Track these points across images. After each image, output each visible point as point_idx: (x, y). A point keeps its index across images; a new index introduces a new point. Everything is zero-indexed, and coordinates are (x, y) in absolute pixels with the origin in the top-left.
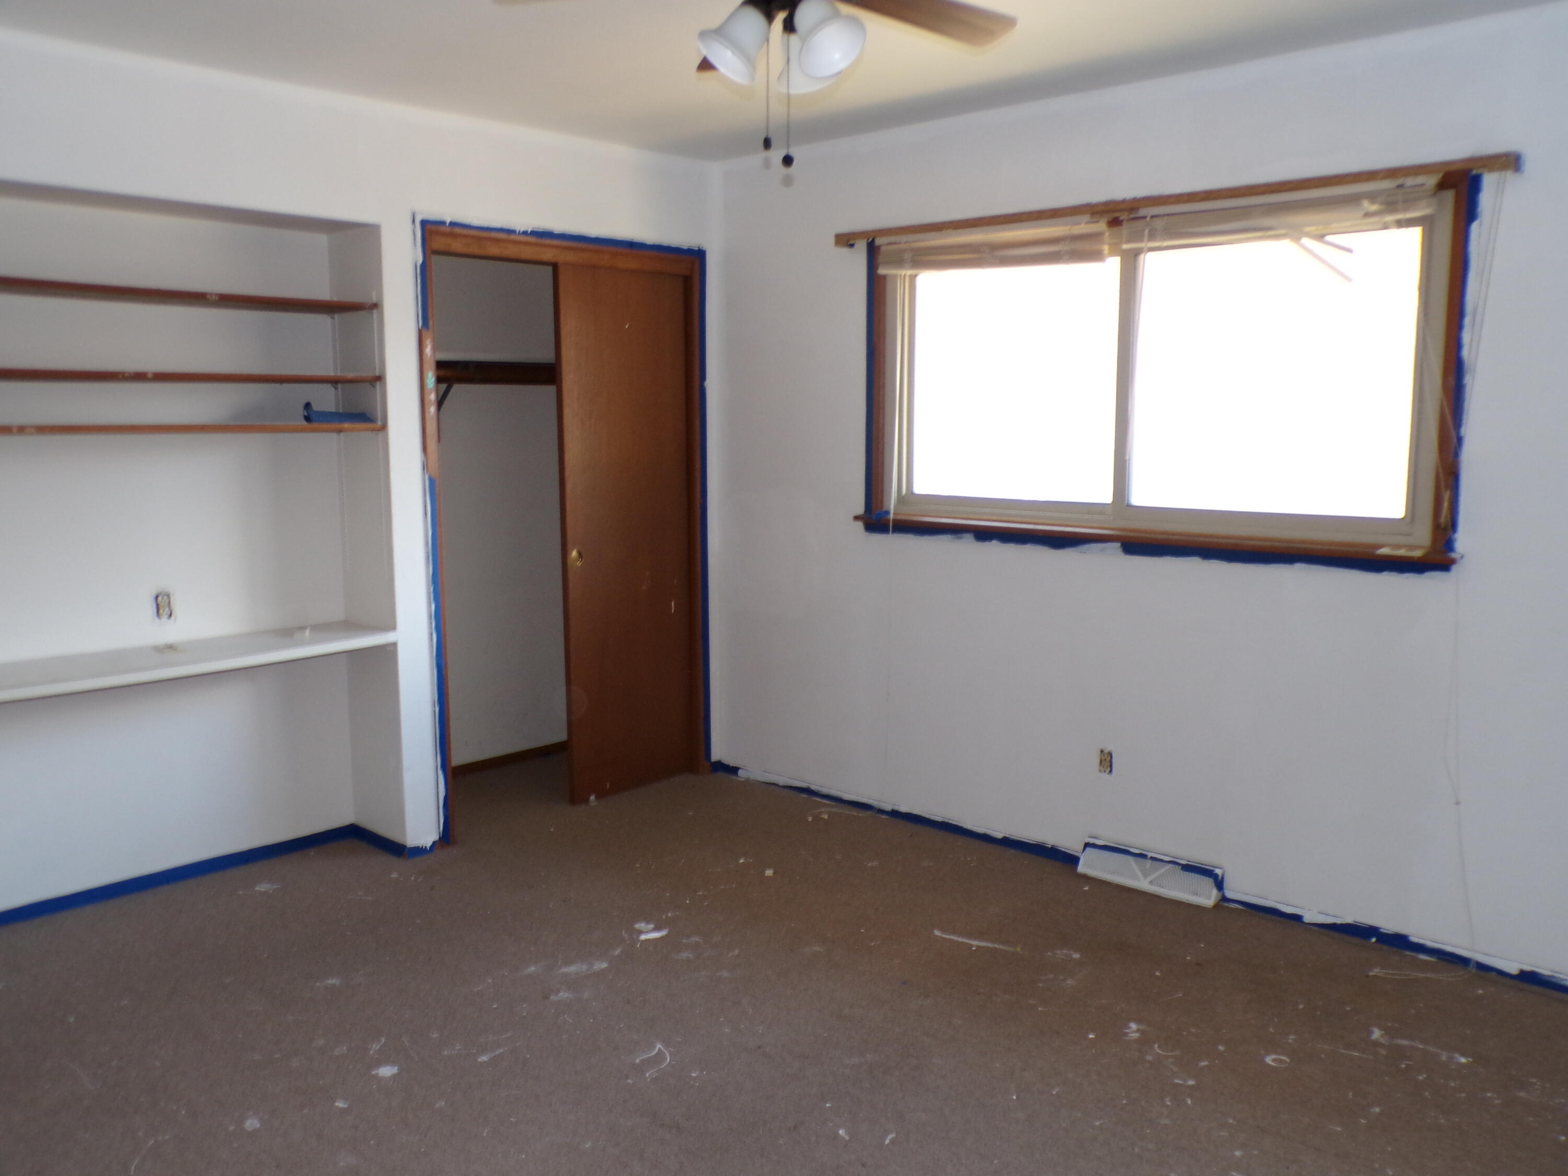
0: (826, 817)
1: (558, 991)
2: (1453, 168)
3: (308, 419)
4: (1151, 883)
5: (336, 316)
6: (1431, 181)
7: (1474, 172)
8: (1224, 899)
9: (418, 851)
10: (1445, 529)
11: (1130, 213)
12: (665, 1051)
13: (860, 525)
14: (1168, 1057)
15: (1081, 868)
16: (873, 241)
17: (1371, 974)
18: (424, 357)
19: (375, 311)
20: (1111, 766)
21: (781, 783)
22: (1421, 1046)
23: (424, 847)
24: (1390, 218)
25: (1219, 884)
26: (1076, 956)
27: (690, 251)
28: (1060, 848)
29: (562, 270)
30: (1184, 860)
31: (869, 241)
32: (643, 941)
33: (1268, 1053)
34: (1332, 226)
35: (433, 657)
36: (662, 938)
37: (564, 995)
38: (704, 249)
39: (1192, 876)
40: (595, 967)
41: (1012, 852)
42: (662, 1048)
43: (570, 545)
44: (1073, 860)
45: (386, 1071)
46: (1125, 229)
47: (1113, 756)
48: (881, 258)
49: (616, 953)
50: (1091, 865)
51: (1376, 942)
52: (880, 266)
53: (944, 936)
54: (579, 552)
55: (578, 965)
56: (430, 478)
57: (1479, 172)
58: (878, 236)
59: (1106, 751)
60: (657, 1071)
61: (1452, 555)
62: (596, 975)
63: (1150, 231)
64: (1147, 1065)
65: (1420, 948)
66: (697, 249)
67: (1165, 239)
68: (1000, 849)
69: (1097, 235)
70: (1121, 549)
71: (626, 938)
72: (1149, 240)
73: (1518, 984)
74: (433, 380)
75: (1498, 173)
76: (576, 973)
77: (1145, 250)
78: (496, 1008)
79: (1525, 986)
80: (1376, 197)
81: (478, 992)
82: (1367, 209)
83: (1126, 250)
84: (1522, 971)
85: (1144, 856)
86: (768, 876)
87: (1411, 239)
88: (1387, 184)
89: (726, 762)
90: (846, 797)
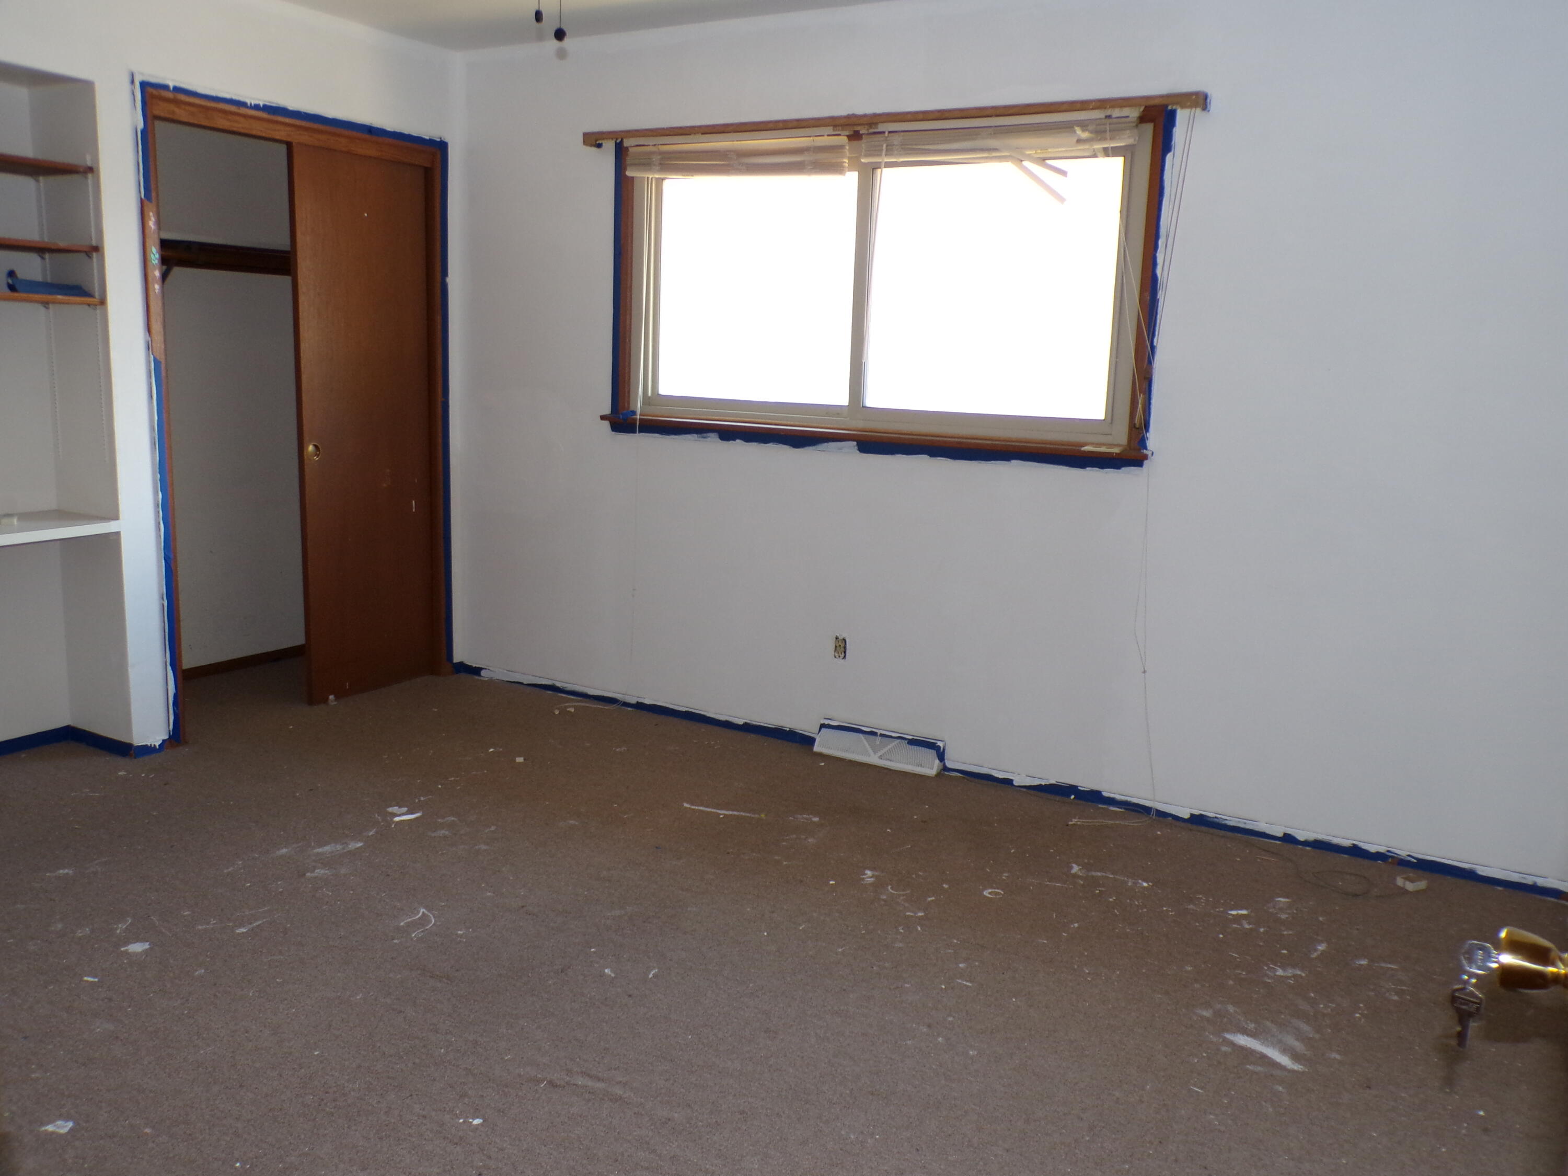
0: (572, 710)
1: (314, 868)
2: (1152, 103)
3: (12, 288)
4: (881, 757)
5: (41, 178)
6: (1134, 113)
7: (1170, 108)
8: (945, 769)
9: (146, 750)
10: (1140, 429)
11: (871, 128)
12: (429, 914)
13: (606, 424)
14: (900, 895)
15: (817, 748)
16: (622, 141)
17: (1070, 823)
18: (147, 231)
19: (90, 176)
20: (845, 652)
21: (525, 683)
22: (1111, 876)
23: (153, 746)
24: (1098, 146)
25: (941, 756)
26: (816, 819)
27: (431, 142)
28: (796, 731)
29: (295, 150)
30: (910, 735)
31: (618, 141)
32: (397, 822)
33: (985, 889)
34: (1052, 151)
35: (161, 548)
36: (417, 818)
37: (319, 872)
38: (446, 141)
39: (917, 750)
40: (350, 846)
41: (753, 736)
42: (426, 912)
43: (306, 437)
44: (810, 741)
45: (137, 948)
46: (864, 144)
47: (847, 640)
48: (629, 160)
49: (371, 833)
50: (825, 744)
51: (1075, 798)
52: (628, 168)
53: (693, 807)
54: (316, 446)
55: (333, 845)
56: (155, 359)
57: (1174, 108)
58: (626, 137)
59: (841, 638)
60: (423, 931)
61: (1145, 451)
62: (352, 853)
63: (887, 146)
64: (883, 903)
65: (1111, 801)
66: (439, 140)
67: (901, 155)
68: (740, 734)
69: (837, 148)
70: (856, 448)
71: (380, 820)
72: (886, 155)
73: (1189, 825)
74: (157, 256)
75: (1189, 110)
76: (330, 853)
77: (883, 165)
78: (250, 886)
79: (1194, 827)
80: (1087, 126)
81: (228, 874)
82: (1079, 136)
83: (863, 165)
84: (1192, 815)
85: (874, 733)
86: (519, 763)
87: (1116, 167)
88: (1097, 114)
89: (468, 663)
90: (591, 692)
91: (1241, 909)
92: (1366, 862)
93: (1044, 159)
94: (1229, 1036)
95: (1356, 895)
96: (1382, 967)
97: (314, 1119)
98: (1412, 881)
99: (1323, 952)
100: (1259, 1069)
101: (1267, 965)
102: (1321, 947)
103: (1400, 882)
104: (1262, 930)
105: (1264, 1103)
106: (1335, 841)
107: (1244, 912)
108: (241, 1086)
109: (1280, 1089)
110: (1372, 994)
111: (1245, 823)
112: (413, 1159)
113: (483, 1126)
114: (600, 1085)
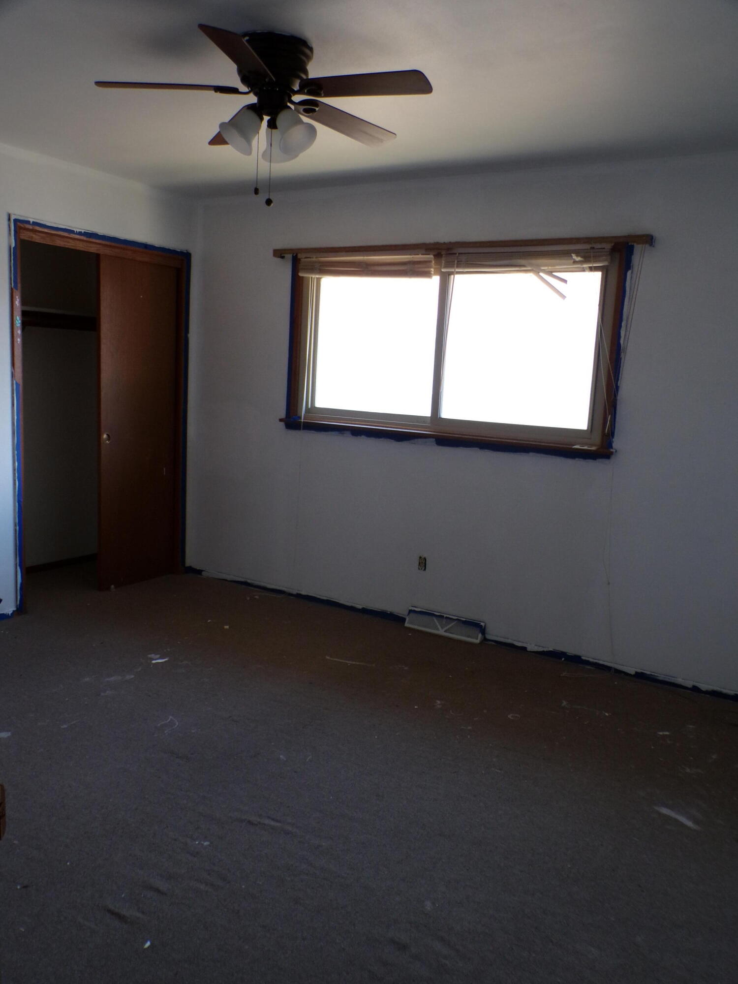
0: (258, 597)
1: (106, 690)
2: (619, 241)
4: (446, 631)
6: (608, 246)
7: (630, 244)
8: (485, 639)
9: (4, 617)
10: (608, 437)
11: (447, 251)
12: (175, 720)
13: (282, 424)
14: (457, 716)
15: (407, 624)
16: (297, 255)
17: (562, 675)
18: (14, 307)
20: (425, 566)
21: (229, 580)
22: (586, 708)
23: (7, 614)
24: (585, 266)
25: (483, 630)
26: (406, 668)
27: (182, 253)
28: (395, 613)
29: (102, 259)
31: (294, 255)
32: (154, 664)
33: (509, 714)
34: (557, 267)
35: (16, 496)
36: (165, 662)
37: (108, 693)
38: (190, 252)
39: (468, 628)
40: (127, 678)
41: (367, 616)
42: (173, 718)
43: (103, 430)
44: (403, 620)
45: (4, 735)
46: (444, 260)
47: (427, 560)
48: (301, 266)
49: (138, 670)
50: (412, 622)
51: (564, 660)
52: (300, 271)
53: (332, 659)
54: (107, 435)
55: (116, 677)
56: (17, 383)
57: (633, 244)
58: (300, 253)
59: (423, 557)
60: (170, 730)
61: (611, 450)
62: (128, 682)
63: (458, 262)
64: (447, 720)
65: (588, 663)
66: (186, 252)
67: (467, 268)
68: (360, 614)
69: (426, 263)
70: (435, 442)
71: (144, 662)
72: (457, 267)
73: (634, 679)
74: (20, 322)
75: (642, 245)
76: (115, 681)
77: (455, 273)
78: (68, 700)
79: (637, 680)
81: (55, 692)
82: (574, 259)
83: (444, 272)
84: (636, 673)
85: (442, 617)
86: (226, 629)
87: (596, 278)
88: (587, 246)
89: (195, 567)
90: (269, 586)
91: (666, 731)
93: (551, 272)
94: (656, 808)
97: (111, 839)
99: (715, 760)
100: (674, 828)
101: (680, 766)
102: (714, 757)
104: (678, 744)
106: (724, 691)
107: (667, 733)
109: (687, 841)
111: (669, 679)
112: (170, 864)
113: (210, 846)
114: (278, 824)
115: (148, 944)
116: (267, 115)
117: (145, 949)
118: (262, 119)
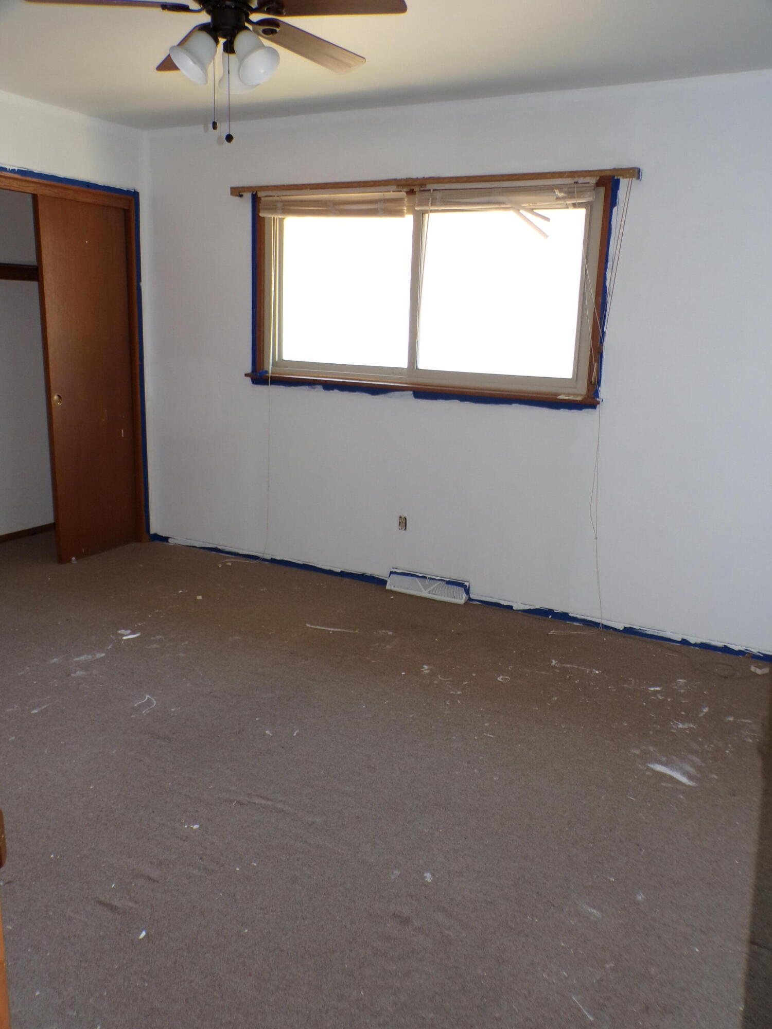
0: (230, 564)
1: (75, 671)
2: (605, 175)
4: (429, 592)
6: (593, 181)
7: (616, 178)
8: (470, 599)
10: (594, 385)
11: (421, 187)
12: (152, 699)
13: (249, 379)
14: (446, 681)
15: (388, 587)
16: (257, 193)
17: (549, 633)
20: (406, 526)
21: (198, 546)
22: (576, 667)
24: (569, 202)
25: (467, 591)
26: (390, 633)
27: (128, 192)
28: (375, 576)
29: (40, 198)
30: (448, 578)
31: (254, 193)
32: (125, 640)
33: (499, 675)
34: (538, 204)
36: (137, 637)
37: (79, 673)
38: (138, 191)
39: (452, 587)
40: (97, 656)
41: (347, 580)
42: (150, 697)
43: (52, 391)
44: (384, 582)
46: (417, 197)
47: (407, 518)
48: (261, 206)
49: (109, 648)
50: (394, 584)
51: (552, 617)
52: (261, 211)
53: (313, 627)
54: (59, 396)
55: (85, 656)
57: (618, 178)
58: (260, 191)
59: (403, 517)
60: (148, 710)
61: (598, 399)
62: (98, 660)
63: (432, 199)
64: (435, 686)
65: (575, 619)
66: (133, 191)
67: (442, 205)
68: (339, 578)
69: (400, 200)
70: (412, 395)
71: (114, 639)
72: (432, 205)
73: (623, 634)
75: (628, 179)
76: (85, 661)
77: (429, 212)
78: (36, 683)
79: (627, 635)
80: (562, 188)
81: (22, 675)
82: (557, 195)
83: (417, 211)
84: (625, 628)
85: (425, 577)
86: (199, 600)
87: (580, 214)
88: (569, 181)
89: (160, 534)
90: (241, 552)
91: (656, 687)
92: (732, 656)
93: (532, 209)
94: (651, 766)
95: (726, 678)
96: (742, 722)
97: (96, 828)
98: (760, 668)
99: (707, 713)
100: (669, 785)
101: (673, 721)
102: (706, 710)
103: (753, 669)
104: (669, 700)
105: (672, 806)
106: (713, 643)
107: (658, 689)
108: (47, 808)
109: (682, 797)
110: (736, 738)
111: (658, 633)
112: (159, 850)
113: (200, 829)
114: (269, 803)
115: (143, 934)
116: (224, 37)
117: (140, 939)
118: (217, 42)
